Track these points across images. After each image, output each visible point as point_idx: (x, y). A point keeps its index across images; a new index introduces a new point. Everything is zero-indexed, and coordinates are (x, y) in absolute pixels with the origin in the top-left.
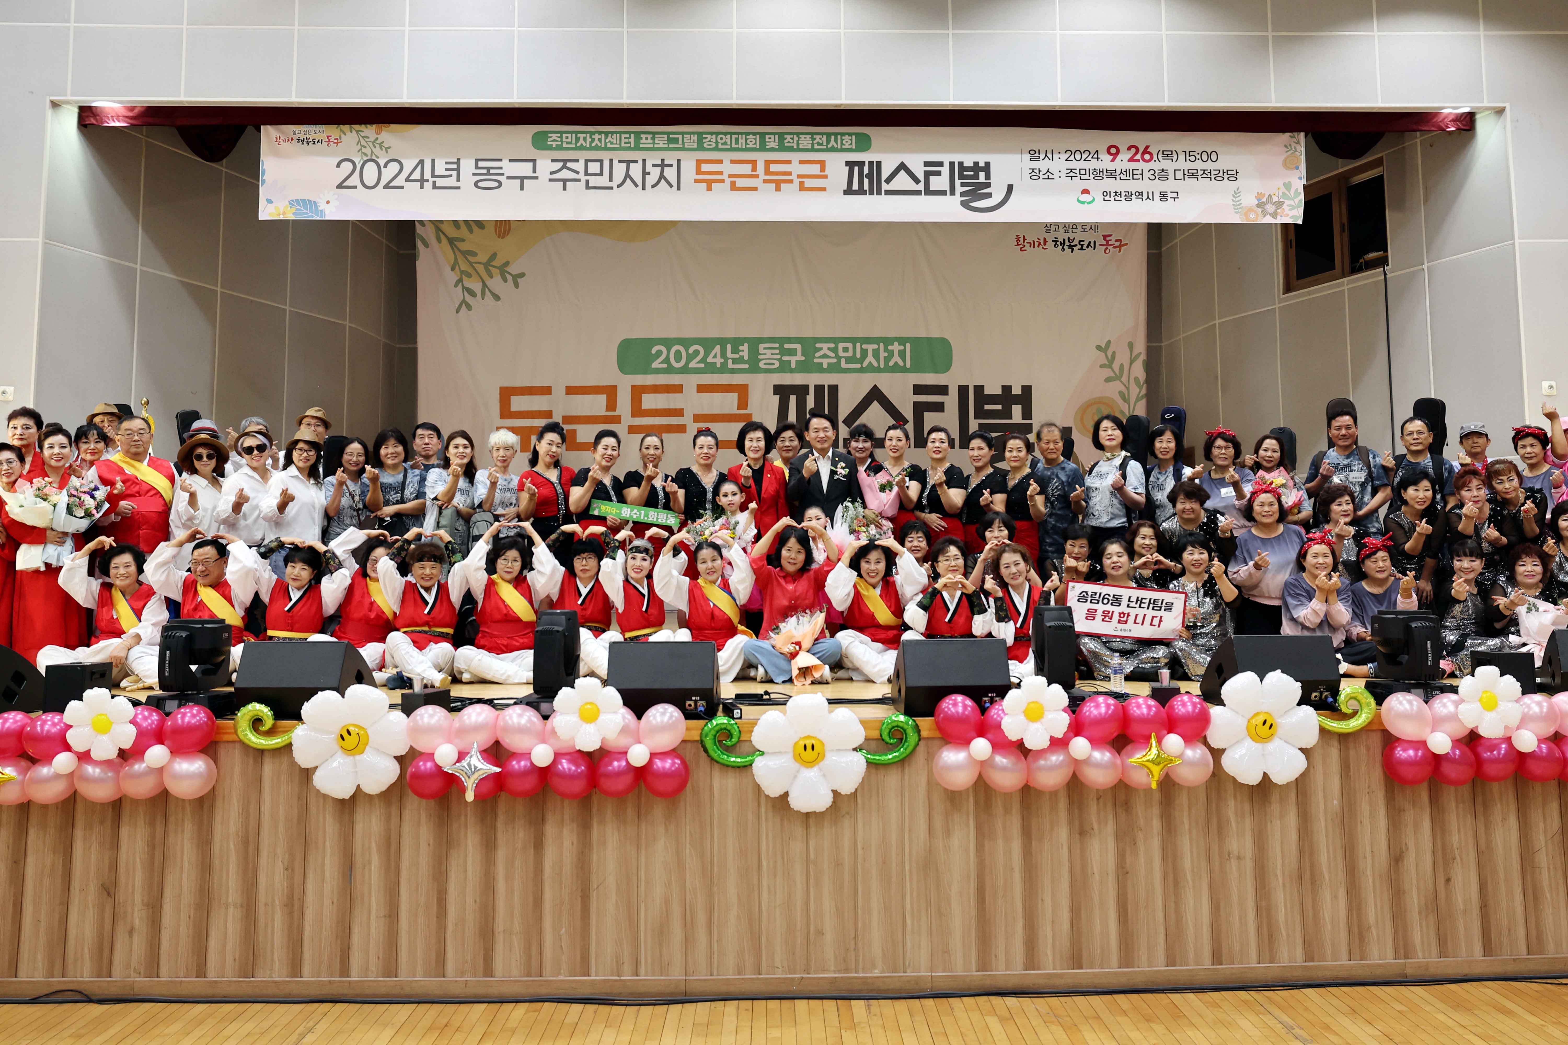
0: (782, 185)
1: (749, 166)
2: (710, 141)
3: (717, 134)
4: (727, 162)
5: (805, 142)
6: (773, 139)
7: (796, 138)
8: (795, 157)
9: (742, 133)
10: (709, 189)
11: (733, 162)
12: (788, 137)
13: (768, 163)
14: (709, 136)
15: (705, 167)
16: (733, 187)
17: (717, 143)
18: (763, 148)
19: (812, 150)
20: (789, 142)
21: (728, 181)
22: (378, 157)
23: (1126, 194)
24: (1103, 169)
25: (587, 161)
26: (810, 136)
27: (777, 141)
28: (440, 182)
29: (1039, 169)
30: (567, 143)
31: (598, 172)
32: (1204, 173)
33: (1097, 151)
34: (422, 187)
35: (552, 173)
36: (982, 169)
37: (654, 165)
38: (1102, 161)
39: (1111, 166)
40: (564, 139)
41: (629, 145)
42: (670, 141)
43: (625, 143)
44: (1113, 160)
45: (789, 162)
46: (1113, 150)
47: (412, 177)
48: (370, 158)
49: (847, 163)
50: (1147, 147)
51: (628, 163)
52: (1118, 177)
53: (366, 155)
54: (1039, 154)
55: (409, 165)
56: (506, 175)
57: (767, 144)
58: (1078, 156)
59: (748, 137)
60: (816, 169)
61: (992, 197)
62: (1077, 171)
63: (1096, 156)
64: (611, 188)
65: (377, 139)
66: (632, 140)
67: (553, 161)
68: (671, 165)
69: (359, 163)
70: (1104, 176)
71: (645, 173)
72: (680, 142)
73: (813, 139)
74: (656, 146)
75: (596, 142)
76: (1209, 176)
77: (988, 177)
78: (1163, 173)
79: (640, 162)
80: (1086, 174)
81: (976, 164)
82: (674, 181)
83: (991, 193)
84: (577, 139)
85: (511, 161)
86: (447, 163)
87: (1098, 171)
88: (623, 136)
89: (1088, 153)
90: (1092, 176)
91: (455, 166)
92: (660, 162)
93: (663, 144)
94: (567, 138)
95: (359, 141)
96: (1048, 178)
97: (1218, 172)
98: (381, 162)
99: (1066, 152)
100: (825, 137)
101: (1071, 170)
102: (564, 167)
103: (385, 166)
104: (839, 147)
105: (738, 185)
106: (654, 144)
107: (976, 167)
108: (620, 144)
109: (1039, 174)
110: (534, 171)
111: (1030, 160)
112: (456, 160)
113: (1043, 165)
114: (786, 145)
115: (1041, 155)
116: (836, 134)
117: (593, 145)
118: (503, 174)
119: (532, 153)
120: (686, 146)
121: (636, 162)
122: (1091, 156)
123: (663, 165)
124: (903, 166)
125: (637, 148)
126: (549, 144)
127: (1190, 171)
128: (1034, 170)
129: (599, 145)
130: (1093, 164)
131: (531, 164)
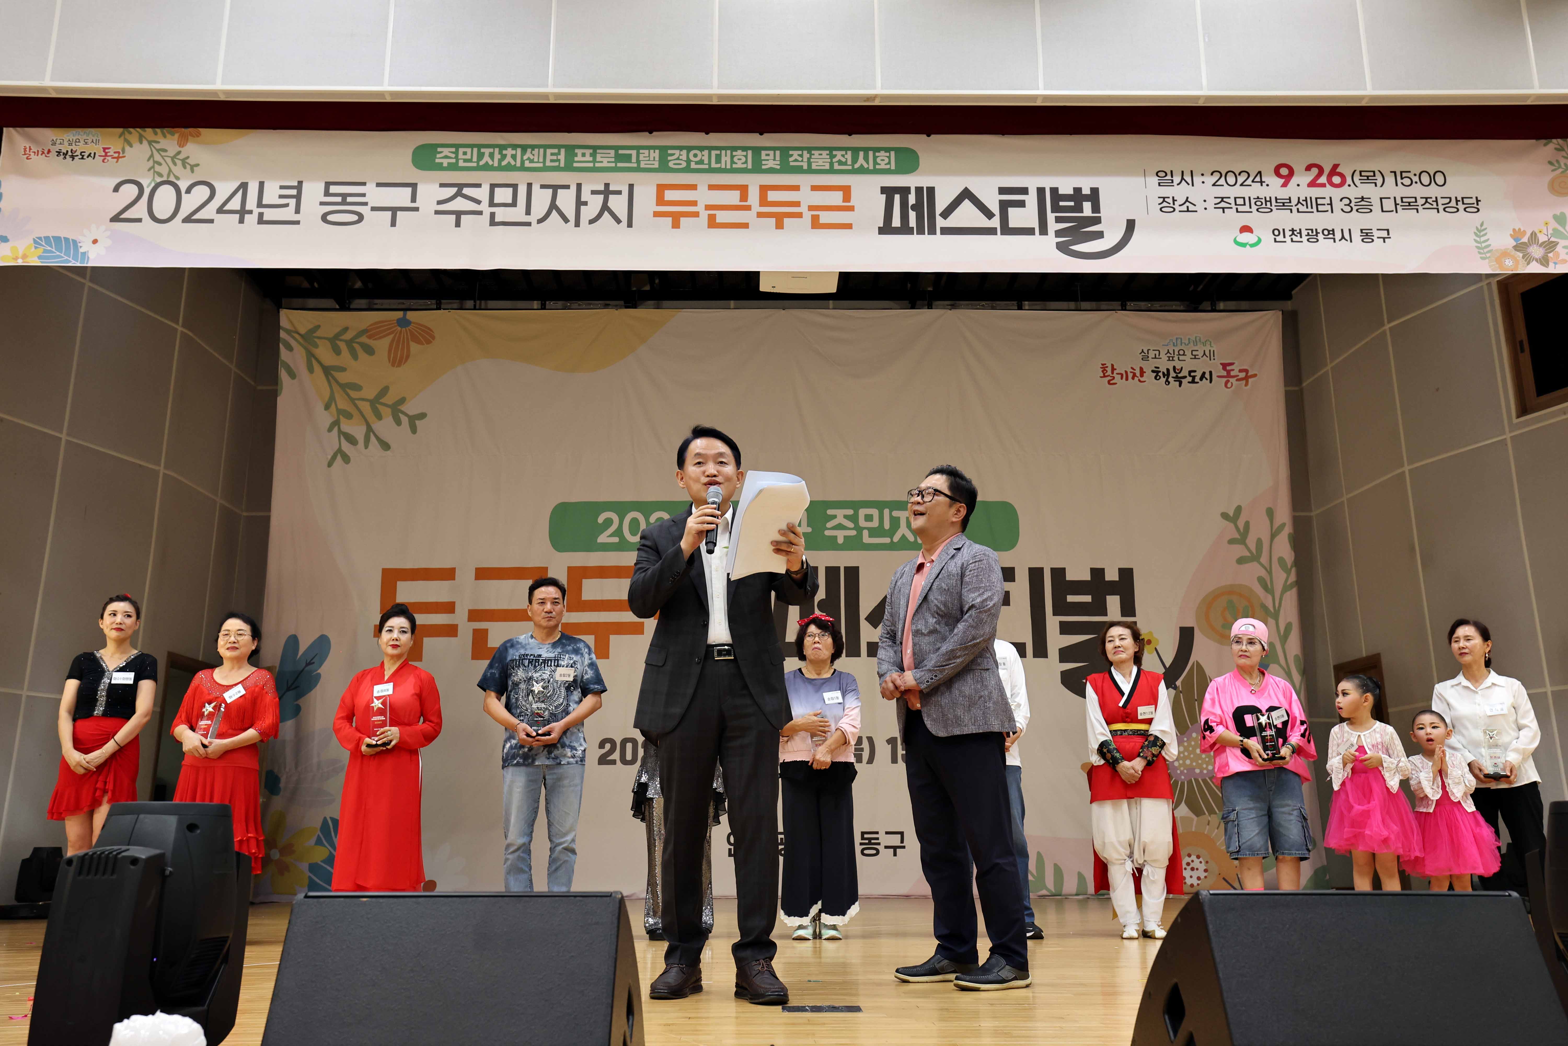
0: (786, 221)
1: (737, 194)
2: (678, 158)
3: (689, 149)
4: (703, 189)
5: (821, 160)
6: (772, 157)
7: (806, 155)
8: (805, 181)
9: (725, 148)
10: (676, 225)
11: (712, 187)
12: (795, 154)
13: (764, 189)
14: (677, 152)
15: (670, 195)
16: (713, 223)
17: (688, 161)
18: (757, 168)
19: (831, 171)
20: (796, 160)
21: (704, 214)
22: (178, 178)
23: (1308, 233)
24: (1270, 198)
25: (493, 187)
26: (828, 152)
27: (778, 158)
28: (269, 214)
29: (1173, 198)
30: (465, 161)
31: (510, 201)
32: (1426, 202)
33: (1260, 173)
34: (241, 221)
35: (440, 203)
36: (1087, 198)
37: (594, 192)
38: (1268, 185)
39: (1283, 193)
40: (461, 156)
41: (556, 164)
42: (619, 158)
43: (552, 161)
44: (1285, 185)
45: (796, 188)
46: (1284, 171)
47: (228, 207)
48: (165, 179)
49: (884, 190)
50: (1336, 166)
51: (555, 188)
52: (1294, 209)
53: (160, 175)
54: (1172, 177)
55: (224, 189)
56: (370, 205)
57: (764, 162)
58: (1231, 179)
59: (734, 153)
60: (836, 198)
61: (1103, 237)
62: (1232, 201)
63: (1258, 179)
64: (529, 224)
65: (179, 153)
66: (562, 157)
67: (442, 185)
68: (619, 193)
69: (148, 187)
70: (1273, 208)
71: (580, 203)
72: (634, 159)
73: (832, 156)
74: (597, 165)
75: (509, 159)
76: (1435, 206)
77: (1096, 208)
78: (1363, 203)
79: (573, 188)
80: (1244, 204)
81: (1078, 190)
82: (623, 215)
83: (1103, 232)
84: (481, 156)
85: (379, 185)
86: (282, 187)
87: (1263, 201)
88: (549, 151)
89: (1246, 175)
90: (1254, 208)
91: (294, 192)
92: (602, 188)
93: (608, 162)
94: (465, 153)
95: (152, 156)
96: (1188, 211)
97: (1448, 200)
98: (183, 185)
99: (1212, 174)
100: (849, 153)
101: (1223, 198)
102: (459, 194)
103: (188, 191)
104: (871, 167)
105: (719, 220)
106: (594, 161)
107: (1077, 196)
108: (544, 162)
109: (1174, 204)
110: (414, 199)
111: (1159, 185)
112: (296, 184)
113: (1180, 192)
114: (792, 164)
115: (1174, 178)
116: (866, 150)
117: (504, 163)
118: (366, 204)
119: (412, 174)
120: (642, 165)
121: (567, 187)
122: (1251, 179)
123: (607, 192)
124: (966, 194)
125: (569, 167)
126: (437, 161)
127: (1404, 200)
128: (1166, 200)
129: (513, 163)
130: (1255, 191)
131: (409, 190)
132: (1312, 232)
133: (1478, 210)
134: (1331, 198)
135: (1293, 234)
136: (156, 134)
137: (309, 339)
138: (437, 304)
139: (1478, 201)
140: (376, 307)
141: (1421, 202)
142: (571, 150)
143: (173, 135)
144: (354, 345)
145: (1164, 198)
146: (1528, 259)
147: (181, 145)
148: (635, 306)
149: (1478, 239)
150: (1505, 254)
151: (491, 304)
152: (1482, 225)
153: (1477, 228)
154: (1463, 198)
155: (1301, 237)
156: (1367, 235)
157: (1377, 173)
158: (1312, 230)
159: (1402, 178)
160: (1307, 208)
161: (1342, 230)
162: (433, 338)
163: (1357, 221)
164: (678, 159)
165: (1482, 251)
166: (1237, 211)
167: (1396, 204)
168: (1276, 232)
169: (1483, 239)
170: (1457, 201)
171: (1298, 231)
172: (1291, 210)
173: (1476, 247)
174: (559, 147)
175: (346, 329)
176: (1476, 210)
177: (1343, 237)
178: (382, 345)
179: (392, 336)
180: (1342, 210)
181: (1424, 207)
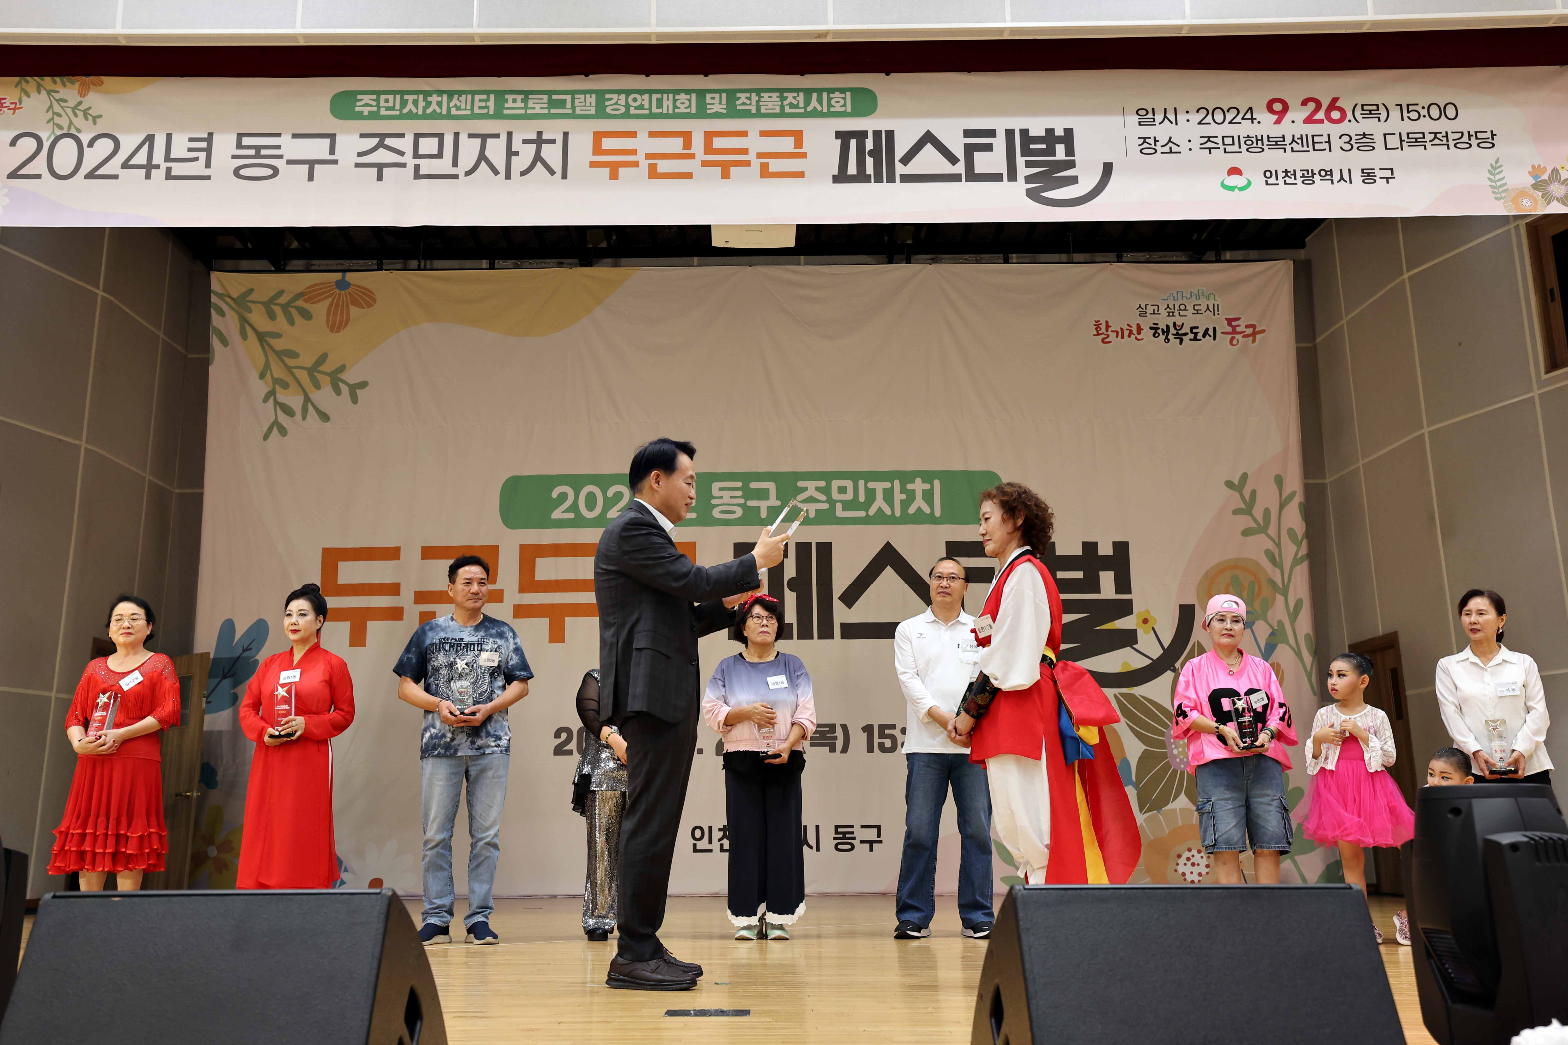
0: (733, 170)
1: (680, 141)
3: (628, 93)
4: (643, 136)
5: (770, 103)
6: (717, 100)
7: (754, 97)
8: (754, 126)
9: (668, 92)
10: (614, 176)
11: (652, 134)
12: (743, 97)
13: (709, 136)
14: (615, 97)
15: (608, 143)
16: (653, 173)
17: (627, 106)
18: (702, 113)
19: (782, 115)
20: (744, 104)
21: (644, 164)
22: (79, 131)
23: (1303, 174)
24: (1262, 136)
25: (417, 136)
26: (778, 94)
27: (724, 101)
28: (178, 169)
29: (1155, 138)
30: (387, 109)
31: (435, 152)
32: (1435, 137)
33: (1251, 109)
34: (148, 176)
35: (360, 154)
36: (1060, 140)
37: (525, 141)
38: (1259, 122)
39: (1276, 131)
40: (382, 103)
41: (485, 111)
42: (552, 104)
43: (480, 108)
44: (1278, 122)
45: (744, 134)
46: (1278, 107)
47: (133, 162)
48: (65, 131)
49: (839, 135)
50: (1335, 100)
51: (484, 137)
52: (1288, 148)
53: (61, 128)
54: (1154, 115)
55: (129, 143)
56: (286, 158)
57: (709, 106)
58: (1219, 117)
59: (677, 97)
60: (787, 144)
61: (1077, 183)
62: (1219, 140)
63: (1248, 116)
64: (456, 177)
65: (80, 103)
66: (491, 103)
67: (362, 136)
68: (553, 141)
69: (47, 140)
70: (1265, 147)
71: (511, 153)
72: (569, 105)
73: (783, 99)
74: (529, 111)
75: (434, 107)
76: (1445, 142)
77: (1070, 151)
78: (1364, 140)
79: (504, 137)
80: (1233, 144)
81: (1050, 132)
82: (557, 167)
83: (1077, 176)
84: (404, 103)
85: (295, 136)
86: (191, 140)
87: (1254, 139)
88: (477, 97)
89: (1236, 111)
90: (1244, 147)
91: (204, 145)
92: (534, 137)
93: (541, 108)
94: (387, 101)
95: (51, 107)
96: (1171, 152)
97: (1460, 135)
98: (85, 138)
99: (1198, 111)
100: (802, 94)
101: (1209, 138)
102: (381, 145)
103: (91, 144)
104: (825, 110)
105: (660, 170)
106: (526, 108)
107: (1050, 137)
108: (472, 109)
109: (1155, 145)
110: (332, 151)
111: (1140, 125)
112: (206, 136)
113: (1161, 131)
114: (739, 107)
115: (1156, 117)
116: (820, 91)
117: (429, 111)
118: (281, 157)
119: (330, 124)
120: (578, 111)
121: (497, 136)
122: (1241, 116)
123: (540, 141)
124: (929, 138)
125: (499, 115)
126: (357, 109)
127: (1411, 136)
128: (1147, 140)
129: (438, 110)
130: (1245, 129)
131: (328, 141)
132: (1308, 173)
133: (1494, 145)
134: (1329, 135)
135: (1287, 175)
136: (55, 82)
137: (242, 303)
138: (378, 264)
139: (1493, 135)
140: (313, 268)
141: (1429, 137)
142: (500, 95)
143: (73, 84)
144: (290, 309)
145: (1145, 139)
146: (1548, 198)
147: (82, 95)
148: (590, 265)
149: (1493, 178)
150: (1522, 193)
151: (437, 263)
152: (1497, 161)
153: (1492, 165)
154: (1476, 133)
155: (1295, 179)
156: (1368, 176)
157: (1381, 107)
158: (1307, 171)
159: (1408, 112)
160: (1303, 146)
161: (1341, 170)
162: (375, 300)
163: (1358, 160)
164: (616, 104)
165: (1496, 191)
166: (1225, 152)
167: (1401, 141)
168: (1268, 174)
169: (1497, 177)
170: (1470, 136)
171: (1292, 172)
172: (1285, 149)
173: (1491, 186)
174: (488, 92)
175: (281, 292)
176: (1491, 145)
177: (1342, 178)
178: (320, 309)
179: (331, 299)
180: (1341, 148)
181: (1433, 143)
